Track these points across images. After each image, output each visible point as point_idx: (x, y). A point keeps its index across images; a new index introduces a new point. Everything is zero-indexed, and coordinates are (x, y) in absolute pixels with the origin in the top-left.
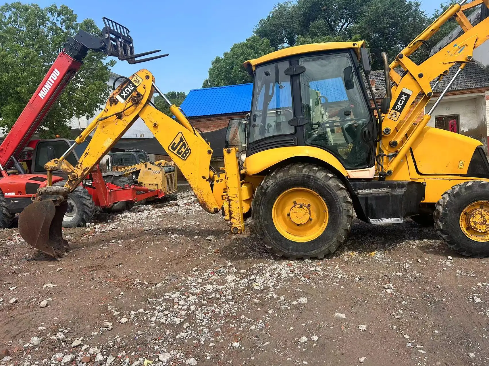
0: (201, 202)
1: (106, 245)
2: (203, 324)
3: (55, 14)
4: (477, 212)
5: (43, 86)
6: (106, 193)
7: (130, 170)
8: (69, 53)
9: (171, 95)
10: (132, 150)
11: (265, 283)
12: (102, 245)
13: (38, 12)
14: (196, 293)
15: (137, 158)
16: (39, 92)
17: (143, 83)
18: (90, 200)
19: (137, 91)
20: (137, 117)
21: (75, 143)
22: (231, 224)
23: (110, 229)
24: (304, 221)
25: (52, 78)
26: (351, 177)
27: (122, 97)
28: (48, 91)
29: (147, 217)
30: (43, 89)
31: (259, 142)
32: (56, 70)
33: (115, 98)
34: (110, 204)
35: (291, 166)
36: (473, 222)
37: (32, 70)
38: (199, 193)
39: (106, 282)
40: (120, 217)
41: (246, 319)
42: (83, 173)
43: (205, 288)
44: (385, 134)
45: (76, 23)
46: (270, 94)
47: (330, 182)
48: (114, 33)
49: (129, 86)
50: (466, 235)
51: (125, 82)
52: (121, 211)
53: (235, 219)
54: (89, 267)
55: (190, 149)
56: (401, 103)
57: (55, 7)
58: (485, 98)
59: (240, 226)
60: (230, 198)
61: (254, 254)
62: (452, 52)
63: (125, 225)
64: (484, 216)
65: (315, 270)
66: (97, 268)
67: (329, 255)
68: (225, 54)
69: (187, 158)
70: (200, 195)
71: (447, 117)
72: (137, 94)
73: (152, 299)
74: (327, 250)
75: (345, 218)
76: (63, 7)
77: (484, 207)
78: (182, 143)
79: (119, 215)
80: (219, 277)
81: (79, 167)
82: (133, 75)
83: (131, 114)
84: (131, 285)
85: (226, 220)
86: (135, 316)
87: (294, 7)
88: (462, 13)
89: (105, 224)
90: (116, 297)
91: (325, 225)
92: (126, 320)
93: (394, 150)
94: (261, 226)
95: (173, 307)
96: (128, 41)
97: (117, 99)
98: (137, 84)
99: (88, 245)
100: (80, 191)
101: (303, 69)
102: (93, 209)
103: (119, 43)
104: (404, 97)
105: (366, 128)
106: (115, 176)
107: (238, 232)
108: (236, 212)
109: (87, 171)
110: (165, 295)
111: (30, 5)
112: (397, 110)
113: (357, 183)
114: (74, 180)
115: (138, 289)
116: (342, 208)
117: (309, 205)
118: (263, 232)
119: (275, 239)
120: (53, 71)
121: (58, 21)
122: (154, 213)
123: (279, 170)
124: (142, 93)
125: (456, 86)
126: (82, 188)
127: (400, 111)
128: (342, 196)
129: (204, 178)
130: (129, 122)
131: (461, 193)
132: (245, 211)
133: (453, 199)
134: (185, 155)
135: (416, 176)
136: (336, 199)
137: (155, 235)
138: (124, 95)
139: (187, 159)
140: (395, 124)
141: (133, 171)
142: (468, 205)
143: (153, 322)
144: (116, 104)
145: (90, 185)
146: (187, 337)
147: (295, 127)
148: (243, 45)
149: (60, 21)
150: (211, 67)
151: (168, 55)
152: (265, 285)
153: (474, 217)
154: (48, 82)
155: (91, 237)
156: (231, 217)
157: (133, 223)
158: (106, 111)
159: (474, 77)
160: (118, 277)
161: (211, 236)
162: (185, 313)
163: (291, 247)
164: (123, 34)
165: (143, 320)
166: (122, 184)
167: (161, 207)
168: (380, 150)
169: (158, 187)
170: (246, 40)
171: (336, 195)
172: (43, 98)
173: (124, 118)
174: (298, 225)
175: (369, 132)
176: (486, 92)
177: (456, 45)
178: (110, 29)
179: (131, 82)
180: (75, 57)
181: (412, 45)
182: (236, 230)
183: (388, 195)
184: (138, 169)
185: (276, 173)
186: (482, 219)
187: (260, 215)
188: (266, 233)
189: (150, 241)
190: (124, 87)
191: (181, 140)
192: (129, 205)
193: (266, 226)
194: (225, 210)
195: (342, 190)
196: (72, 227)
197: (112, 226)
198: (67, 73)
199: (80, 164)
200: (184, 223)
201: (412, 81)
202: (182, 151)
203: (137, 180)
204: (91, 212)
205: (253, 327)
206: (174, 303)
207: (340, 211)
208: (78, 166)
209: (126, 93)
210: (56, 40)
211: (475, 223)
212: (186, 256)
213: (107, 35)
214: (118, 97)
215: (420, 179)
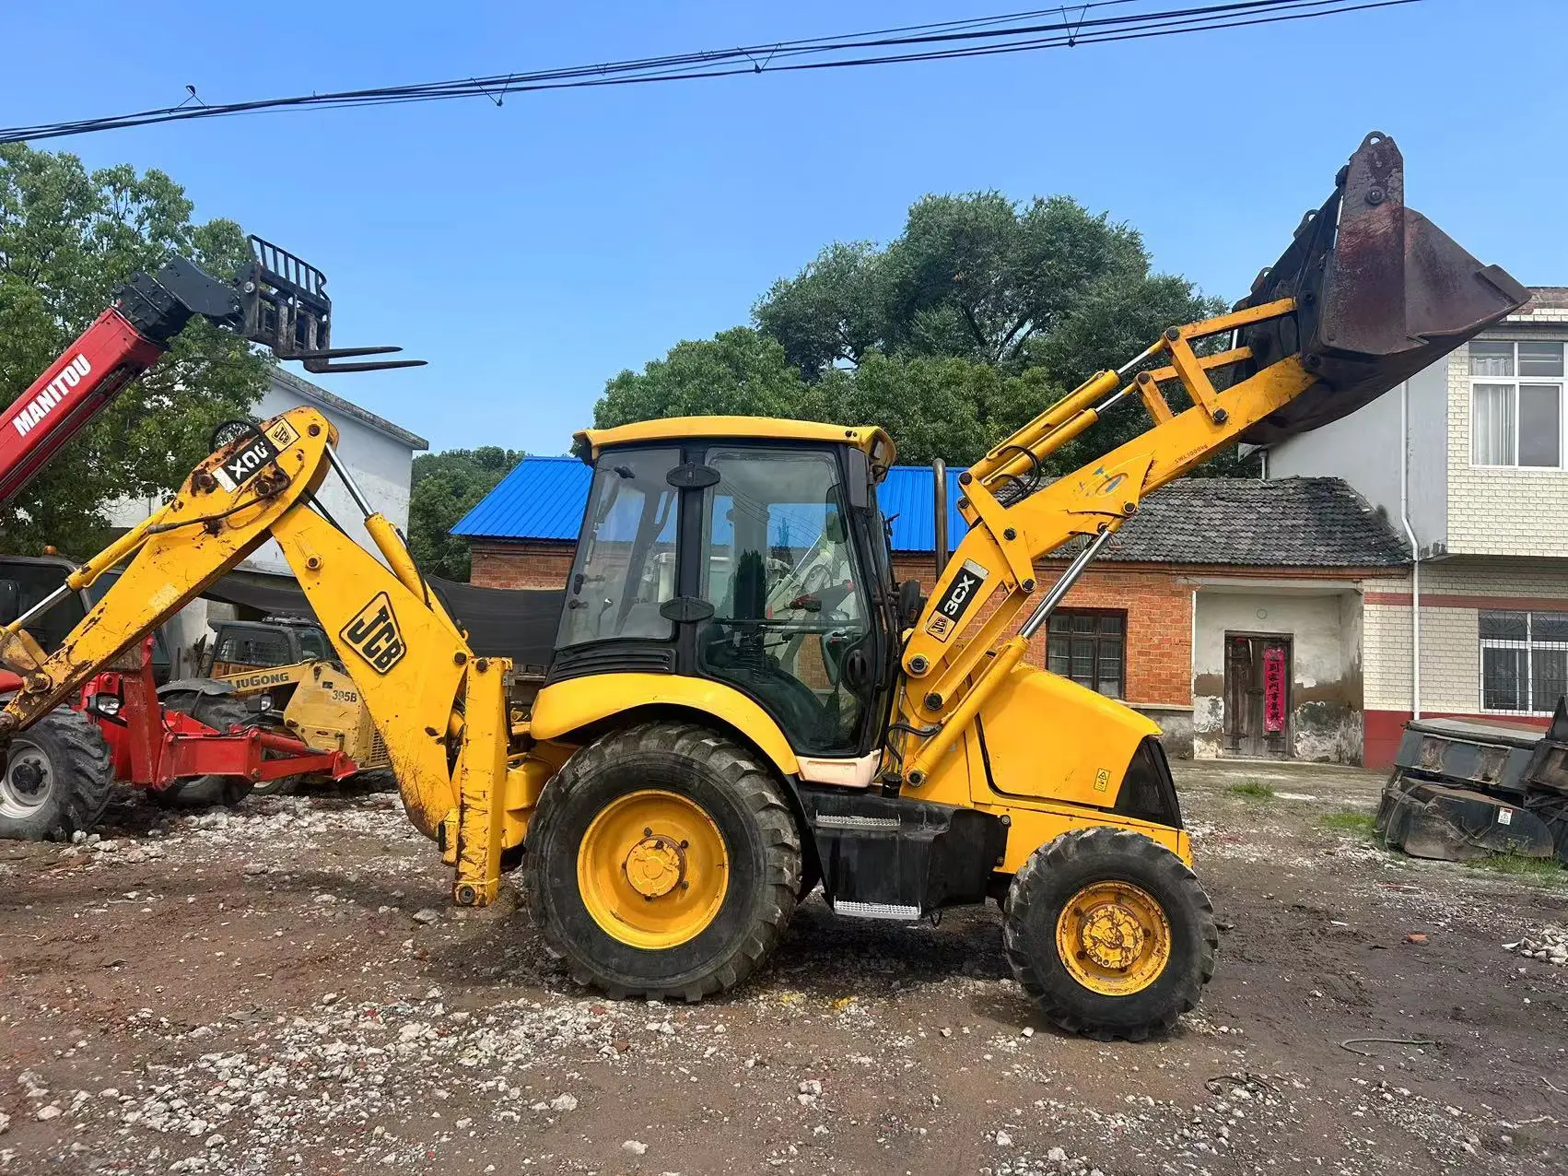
0: (411, 803)
1: (105, 905)
2: (264, 1140)
3: (124, 193)
4: (1102, 912)
5: (33, 398)
6: (157, 745)
7: (265, 680)
8: (132, 316)
9: (488, 455)
10: (286, 621)
11: (500, 1051)
12: (92, 903)
13: (72, 182)
14: (291, 1062)
15: (296, 646)
16: (17, 414)
17: (299, 445)
18: (101, 759)
19: (276, 465)
20: (265, 535)
21: (64, 587)
22: (459, 875)
23: (141, 856)
24: (662, 887)
25: (63, 380)
26: (808, 777)
27: (232, 474)
28: (43, 414)
29: (279, 835)
30: (32, 406)
31: (581, 651)
32: (81, 357)
33: (209, 476)
34: (164, 779)
35: (648, 729)
36: (1092, 937)
37: (15, 345)
38: (408, 777)
39: (50, 1008)
40: (196, 823)
41: (387, 1136)
42: (69, 677)
43: (324, 1049)
44: (914, 673)
45: (187, 224)
46: (658, 520)
47: (744, 783)
48: (276, 281)
49: (257, 448)
50: (1070, 972)
51: (248, 436)
52: (201, 807)
53: (470, 861)
54: (19, 962)
55: (404, 645)
56: (958, 596)
57: (128, 172)
58: (1363, 598)
59: (482, 886)
60: (466, 801)
61: (525, 973)
62: (1090, 487)
63: (194, 852)
64: (1118, 925)
65: (658, 1031)
66: (42, 966)
67: (716, 994)
68: (652, 367)
69: (390, 668)
70: (412, 782)
71: (1259, 639)
72: (275, 473)
73: (157, 1067)
74: (712, 978)
75: (771, 889)
76: (153, 175)
77: (1125, 902)
78: (382, 625)
79: (193, 817)
80: (384, 1027)
81: (63, 657)
82: (274, 419)
83: (248, 524)
84: (118, 1024)
85: (447, 863)
86: (84, 1106)
87: (879, 259)
88: (1155, 387)
89: (133, 842)
90: (60, 1052)
91: (717, 904)
92: (56, 1112)
93: (933, 718)
94: (542, 891)
95: (206, 1093)
96: (319, 307)
97: (215, 479)
98: (280, 446)
99: (48, 898)
100: (75, 729)
101: (714, 479)
102: (106, 788)
103: (284, 310)
104: (967, 583)
105: (857, 651)
106: (207, 695)
107: (473, 901)
108: (478, 842)
109: (86, 672)
110: (203, 1058)
111: (55, 156)
112: (947, 614)
113: (823, 795)
114: (39, 695)
115: (134, 1036)
116: (765, 861)
117: (685, 845)
118: (545, 908)
119: (576, 934)
120: (72, 359)
121: (131, 213)
122: (306, 824)
123: (614, 736)
124: (290, 472)
125: (1284, 554)
126: (85, 719)
127: (956, 618)
128: (769, 827)
129: (431, 732)
130: (238, 547)
131: (1066, 853)
132: (510, 841)
133: (1046, 869)
134: (385, 659)
135: (986, 795)
136: (752, 835)
137: (271, 889)
138: (238, 469)
139: (392, 672)
140: (942, 649)
141: (276, 684)
142: (1080, 888)
143: (127, 1125)
144: (209, 491)
145: (112, 712)
146: (200, 1168)
147: (677, 625)
148: (705, 350)
149: (135, 215)
150: (606, 397)
151: (425, 363)
152: (499, 1057)
153: (1093, 924)
154: (50, 388)
155: (70, 874)
156: (459, 856)
157: (222, 848)
158: (177, 506)
159: (1339, 535)
160: (92, 998)
161: (427, 911)
162: (228, 1110)
163: (615, 961)
164: (303, 285)
165: (102, 1116)
166: (224, 720)
167: (338, 809)
168: (901, 715)
169: (342, 745)
170: (717, 336)
171: (752, 824)
172: (23, 433)
173: (227, 534)
174: (648, 899)
175: (863, 661)
176: (1365, 582)
177: (1100, 471)
178: (265, 270)
179: (262, 436)
180: (147, 331)
181: (995, 454)
182: (467, 894)
183: (894, 838)
184: (291, 681)
185: (605, 744)
186: (1114, 931)
187: (543, 859)
188: (552, 913)
189: (245, 905)
190: (241, 447)
191: (383, 615)
192: (235, 791)
193: (557, 893)
194: (447, 832)
195: (774, 811)
196: (24, 839)
197: (154, 848)
198: (113, 372)
199: (66, 650)
200: (375, 865)
201: (989, 545)
202: (378, 649)
203: (282, 714)
204: (96, 798)
205: (391, 1158)
206: (216, 1081)
207: (759, 868)
208: (58, 655)
209: (243, 465)
210: (114, 266)
211: (1095, 941)
212: (322, 960)
213: (252, 285)
214: (220, 474)
215: (997, 808)
